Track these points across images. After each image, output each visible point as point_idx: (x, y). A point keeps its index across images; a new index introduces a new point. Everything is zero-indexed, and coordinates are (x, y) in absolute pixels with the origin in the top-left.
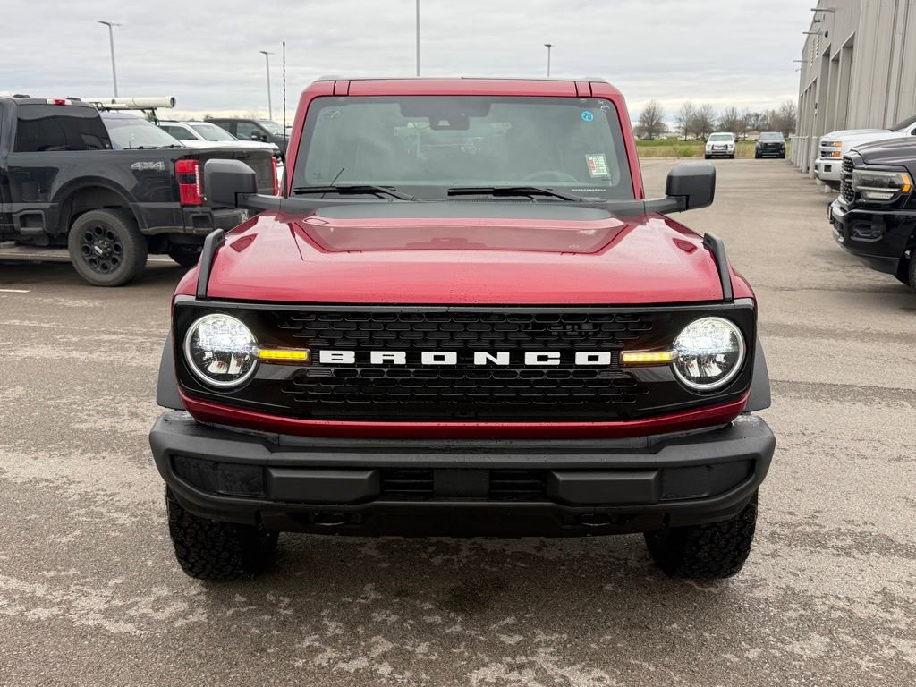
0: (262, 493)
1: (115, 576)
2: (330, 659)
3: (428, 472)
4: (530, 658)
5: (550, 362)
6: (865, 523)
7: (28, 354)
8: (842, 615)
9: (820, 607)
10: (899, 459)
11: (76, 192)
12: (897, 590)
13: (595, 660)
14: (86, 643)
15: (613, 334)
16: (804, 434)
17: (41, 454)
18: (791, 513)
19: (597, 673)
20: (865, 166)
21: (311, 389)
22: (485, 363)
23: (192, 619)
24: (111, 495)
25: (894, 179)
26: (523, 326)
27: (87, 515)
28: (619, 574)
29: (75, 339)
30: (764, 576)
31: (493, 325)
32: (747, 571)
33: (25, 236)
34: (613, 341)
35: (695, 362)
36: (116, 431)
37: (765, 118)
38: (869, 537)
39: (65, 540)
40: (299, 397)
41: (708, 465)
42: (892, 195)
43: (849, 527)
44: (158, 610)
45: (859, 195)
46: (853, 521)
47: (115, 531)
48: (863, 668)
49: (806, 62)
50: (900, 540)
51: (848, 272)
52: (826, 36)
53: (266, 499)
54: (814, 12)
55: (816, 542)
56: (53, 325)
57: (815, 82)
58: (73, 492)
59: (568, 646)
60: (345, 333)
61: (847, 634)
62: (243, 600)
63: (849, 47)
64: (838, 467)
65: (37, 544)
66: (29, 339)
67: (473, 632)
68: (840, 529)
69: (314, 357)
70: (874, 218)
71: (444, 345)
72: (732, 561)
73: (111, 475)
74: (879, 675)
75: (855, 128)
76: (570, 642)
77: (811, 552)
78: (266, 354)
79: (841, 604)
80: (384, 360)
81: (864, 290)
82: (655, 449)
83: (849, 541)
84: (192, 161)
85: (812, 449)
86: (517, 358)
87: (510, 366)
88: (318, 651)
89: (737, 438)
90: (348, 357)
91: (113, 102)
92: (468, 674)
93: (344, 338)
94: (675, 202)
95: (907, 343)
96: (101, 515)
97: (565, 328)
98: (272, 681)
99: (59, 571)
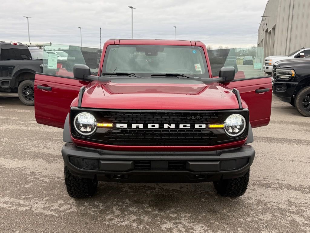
0: (97, 168)
1: (45, 197)
2: (117, 222)
3: (149, 162)
4: (180, 221)
5: (187, 128)
6: (282, 180)
7: (7, 128)
8: (276, 207)
9: (269, 205)
10: (292, 161)
11: (21, 74)
12: (293, 200)
13: (200, 221)
14: (39, 217)
15: (206, 119)
16: (262, 153)
17: (16, 159)
18: (259, 177)
19: (201, 225)
20: (280, 68)
21: (113, 135)
22: (167, 128)
23: (72, 210)
24: (41, 172)
25: (289, 72)
26: (179, 116)
27: (34, 178)
28: (206, 196)
29: (22, 123)
30: (251, 196)
31: (170, 116)
32: (246, 195)
33: (4, 88)
34: (206, 121)
35: (230, 128)
36: (40, 152)
37: (246, 51)
38: (284, 184)
39: (27, 186)
40: (109, 138)
41: (235, 159)
42: (289, 77)
43: (277, 181)
44: (61, 207)
45: (278, 77)
46: (278, 180)
47: (43, 183)
48: (283, 223)
49: (260, 33)
50: (293, 185)
51: (275, 102)
52: (266, 25)
53: (99, 170)
54: (262, 17)
55: (268, 186)
56: (14, 118)
57: (263, 40)
58: (28, 172)
59: (192, 217)
60: (124, 118)
61: (278, 213)
62: (88, 204)
63: (274, 29)
64: (274, 163)
65: (19, 187)
66: (7, 122)
67: (161, 213)
68: (274, 182)
69: (114, 126)
70: (283, 84)
71: (155, 122)
72: (242, 190)
73: (40, 166)
74: (288, 225)
75: (276, 55)
76: (192, 216)
77: (266, 189)
78: (100, 125)
79: (275, 204)
80: (136, 127)
81: (280, 108)
82: (219, 154)
83: (277, 186)
84: (60, 64)
85: (265, 157)
86: (177, 126)
87: (175, 129)
88: (113, 219)
89: (244, 151)
90: (125, 126)
91: (31, 44)
92: (161, 226)
93: (124, 120)
94: (222, 79)
95: (294, 124)
96: (38, 178)
97: (191, 117)
98: (99, 228)
99: (27, 196)
